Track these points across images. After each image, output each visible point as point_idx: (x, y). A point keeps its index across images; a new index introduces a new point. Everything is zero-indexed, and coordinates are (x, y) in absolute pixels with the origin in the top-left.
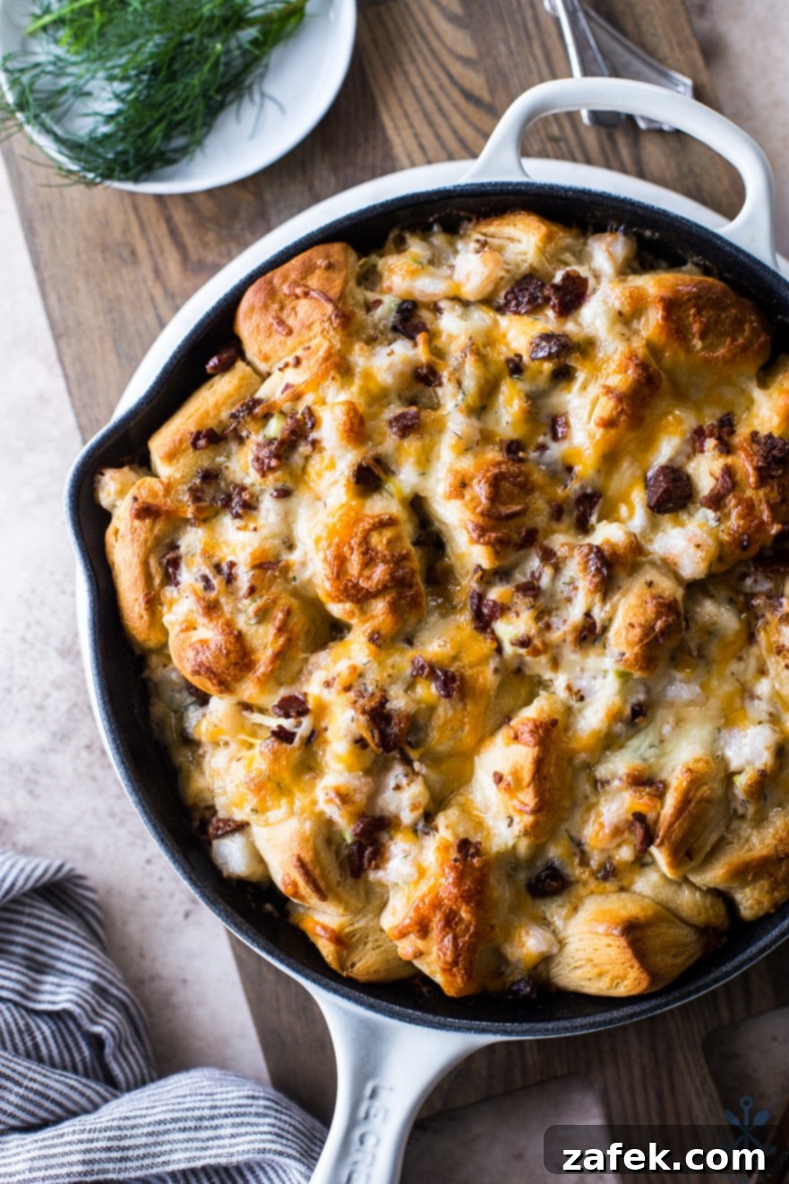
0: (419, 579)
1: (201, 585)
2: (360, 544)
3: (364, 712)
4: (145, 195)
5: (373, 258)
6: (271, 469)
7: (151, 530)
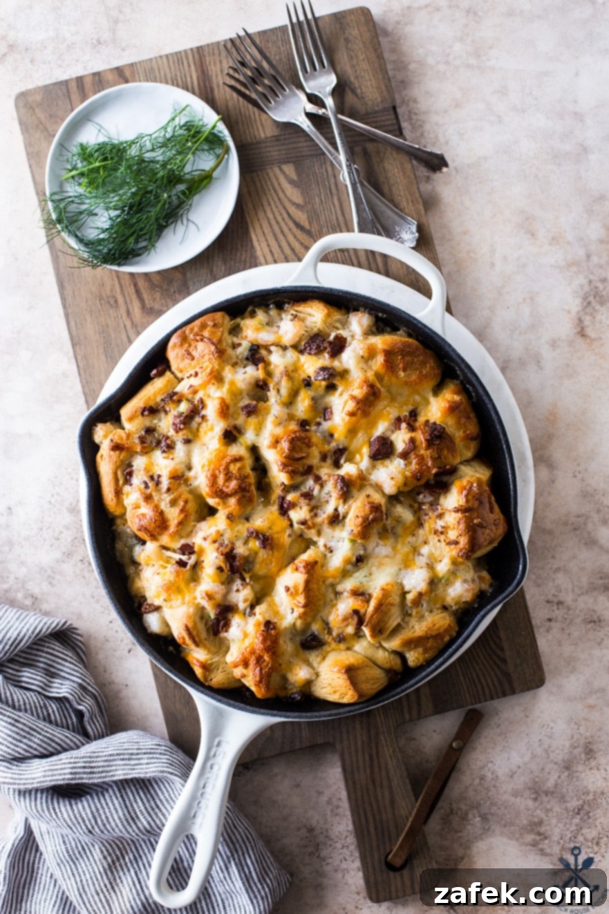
0: (253, 488)
1: (143, 486)
2: (224, 470)
3: (222, 554)
4: (124, 273)
5: (238, 320)
6: (180, 429)
7: (119, 457)
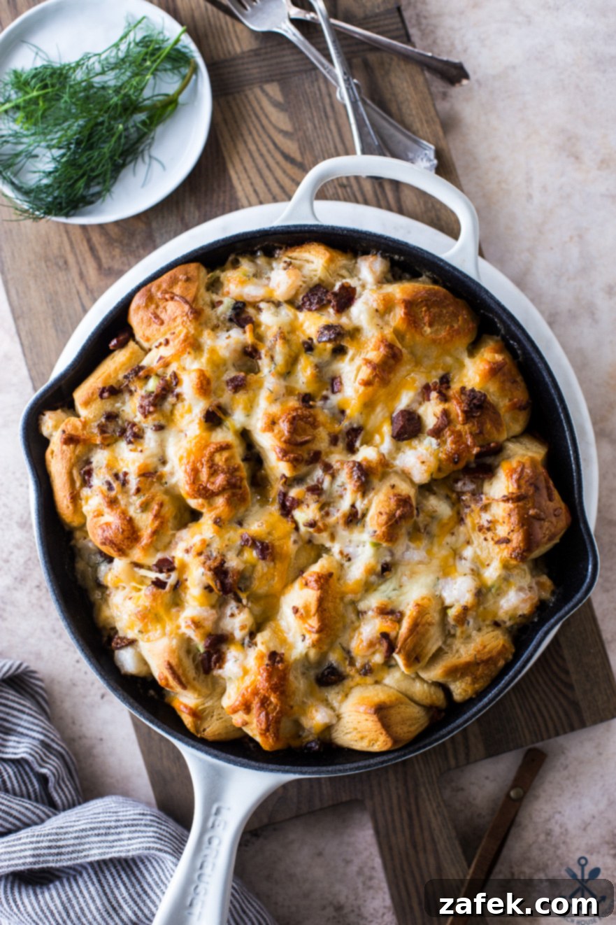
0: (246, 483)
1: (105, 487)
2: (208, 461)
3: (210, 569)
4: (74, 225)
5: (218, 272)
6: (150, 413)
7: (74, 452)
